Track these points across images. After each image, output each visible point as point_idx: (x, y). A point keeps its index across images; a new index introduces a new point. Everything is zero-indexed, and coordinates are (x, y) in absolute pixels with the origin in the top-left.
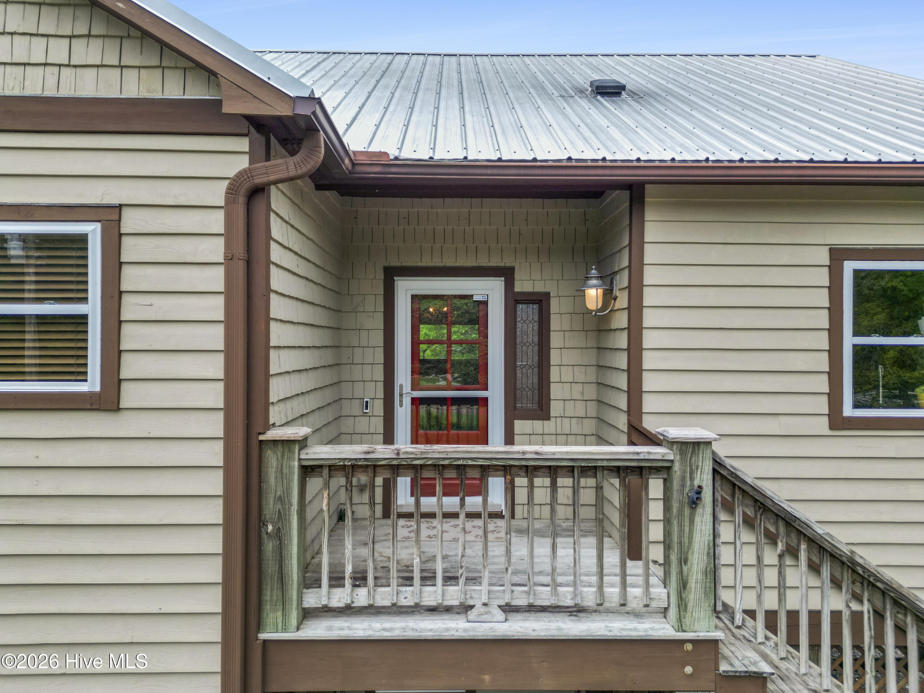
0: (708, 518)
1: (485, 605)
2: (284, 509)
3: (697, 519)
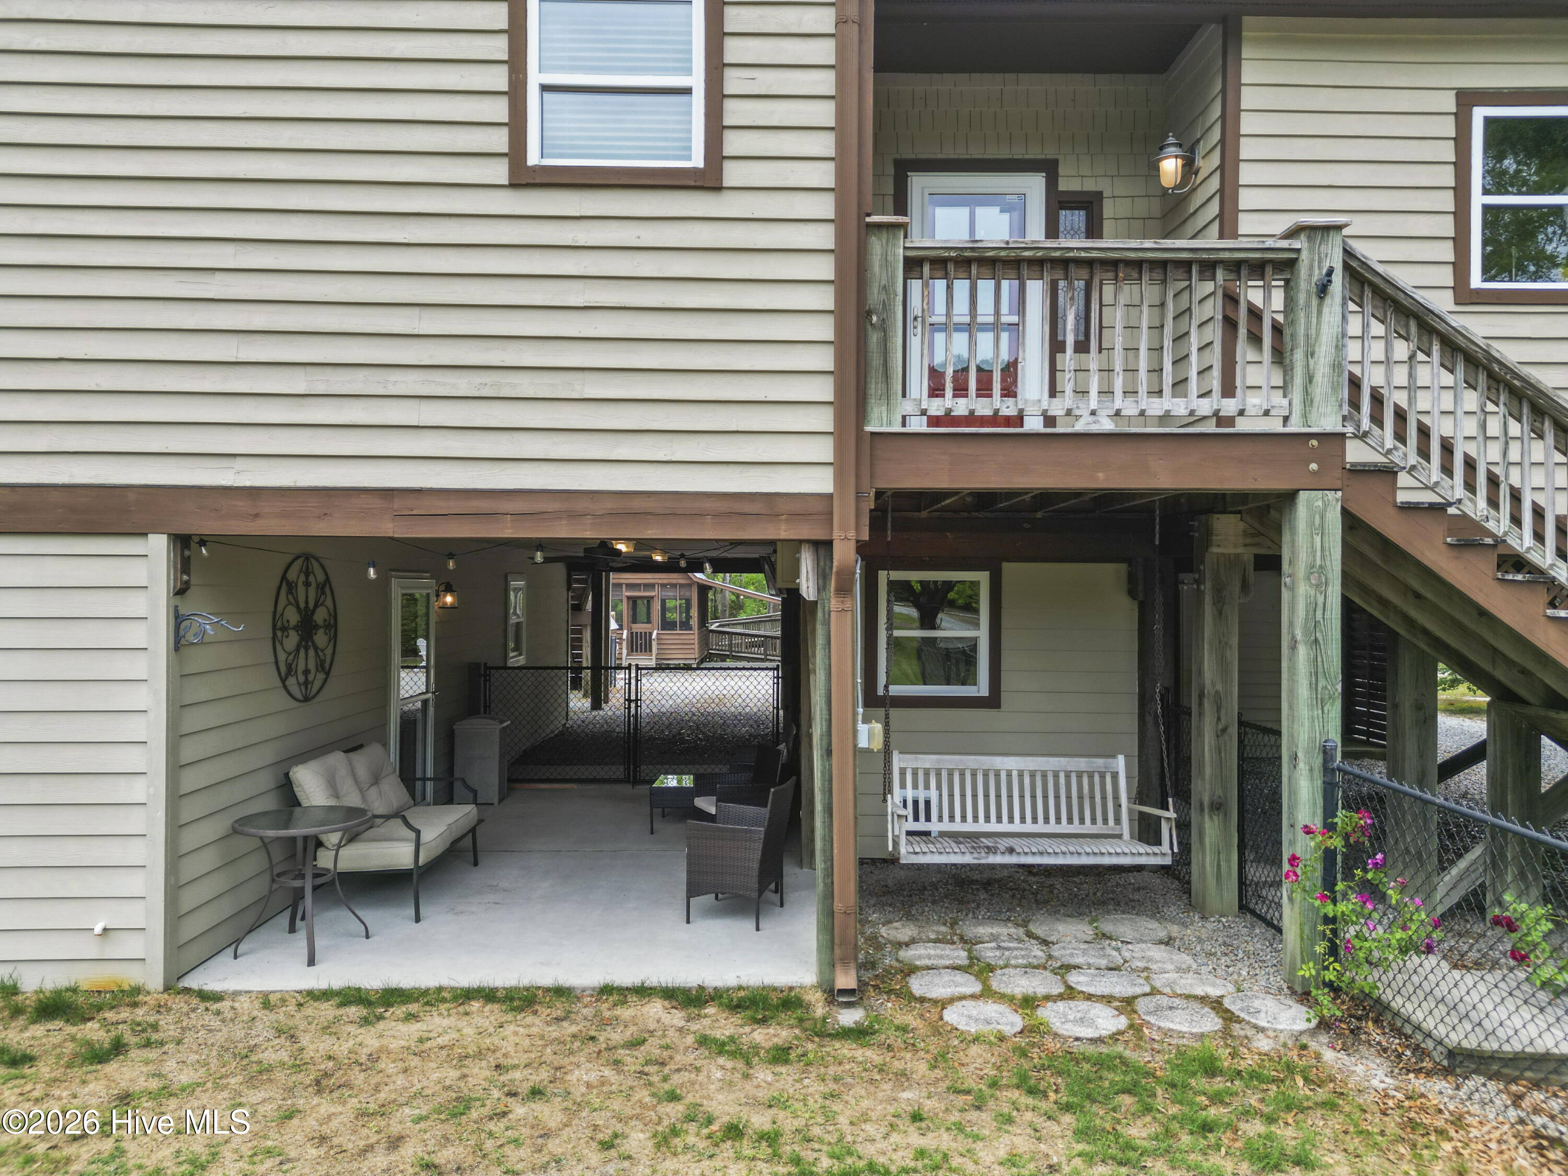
0: (1338, 309)
1: (1093, 413)
2: (889, 299)
3: (1326, 310)
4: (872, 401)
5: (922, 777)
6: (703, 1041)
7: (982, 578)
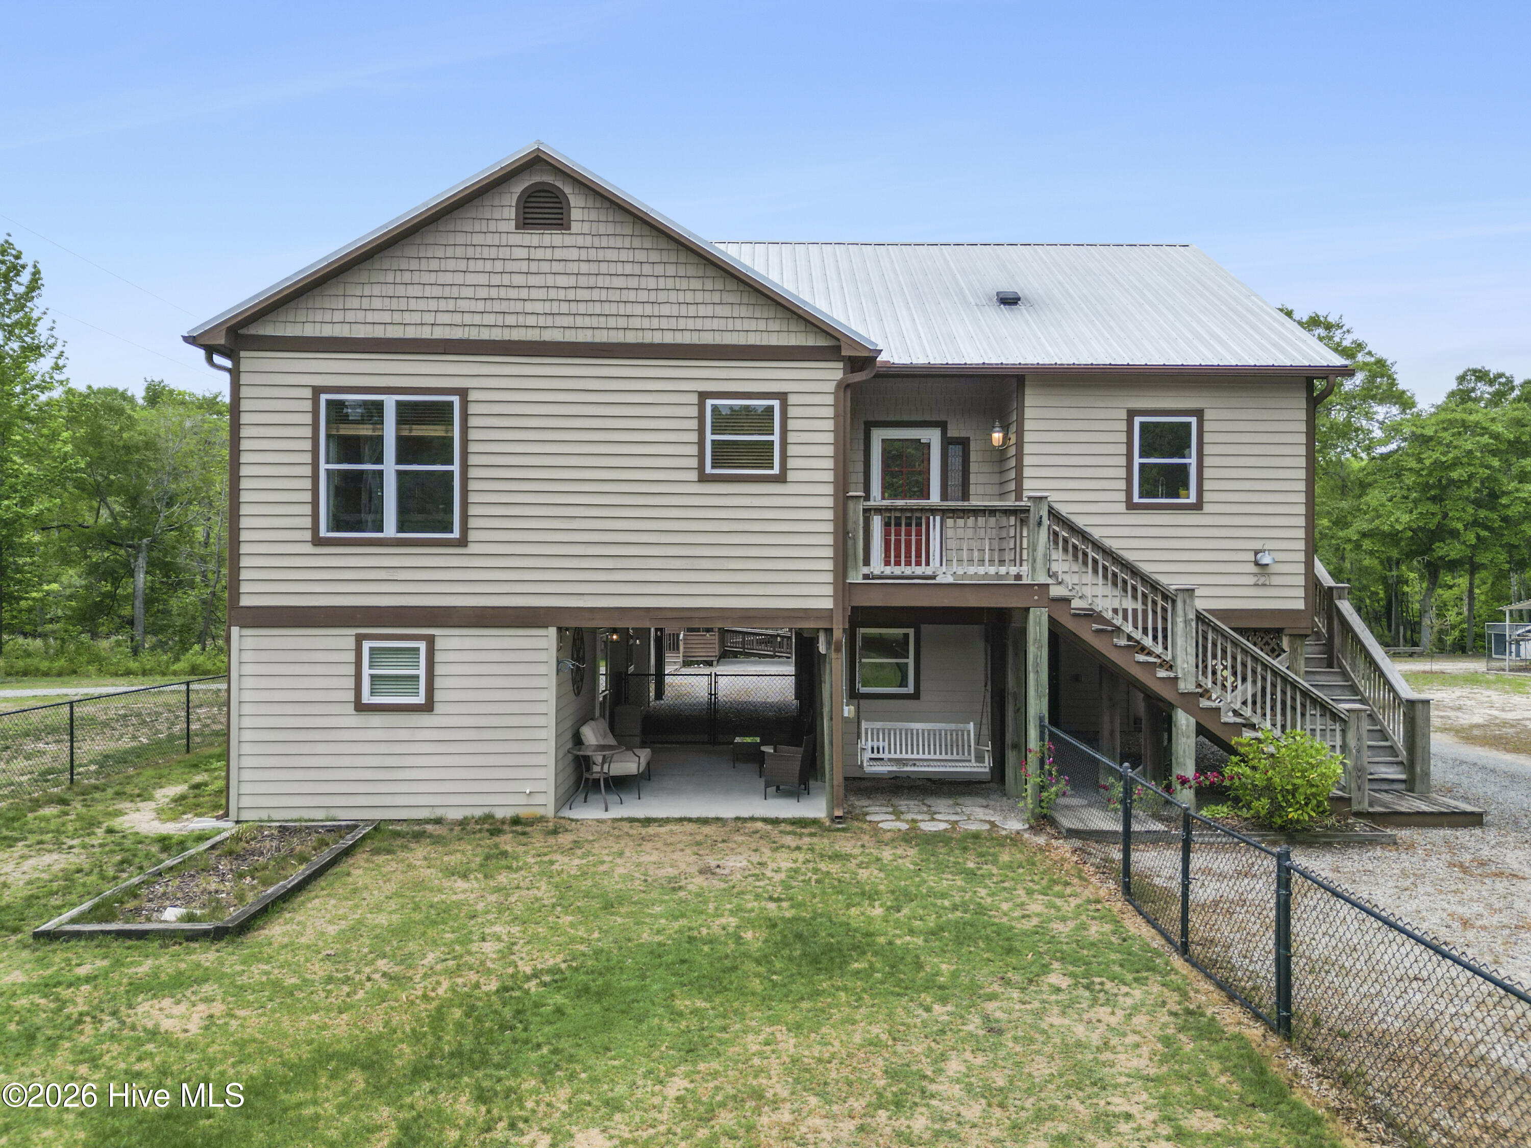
0: (1046, 531)
1: (945, 574)
2: (857, 527)
3: (1041, 532)
4: (849, 569)
5: (876, 733)
6: (781, 832)
7: (911, 632)
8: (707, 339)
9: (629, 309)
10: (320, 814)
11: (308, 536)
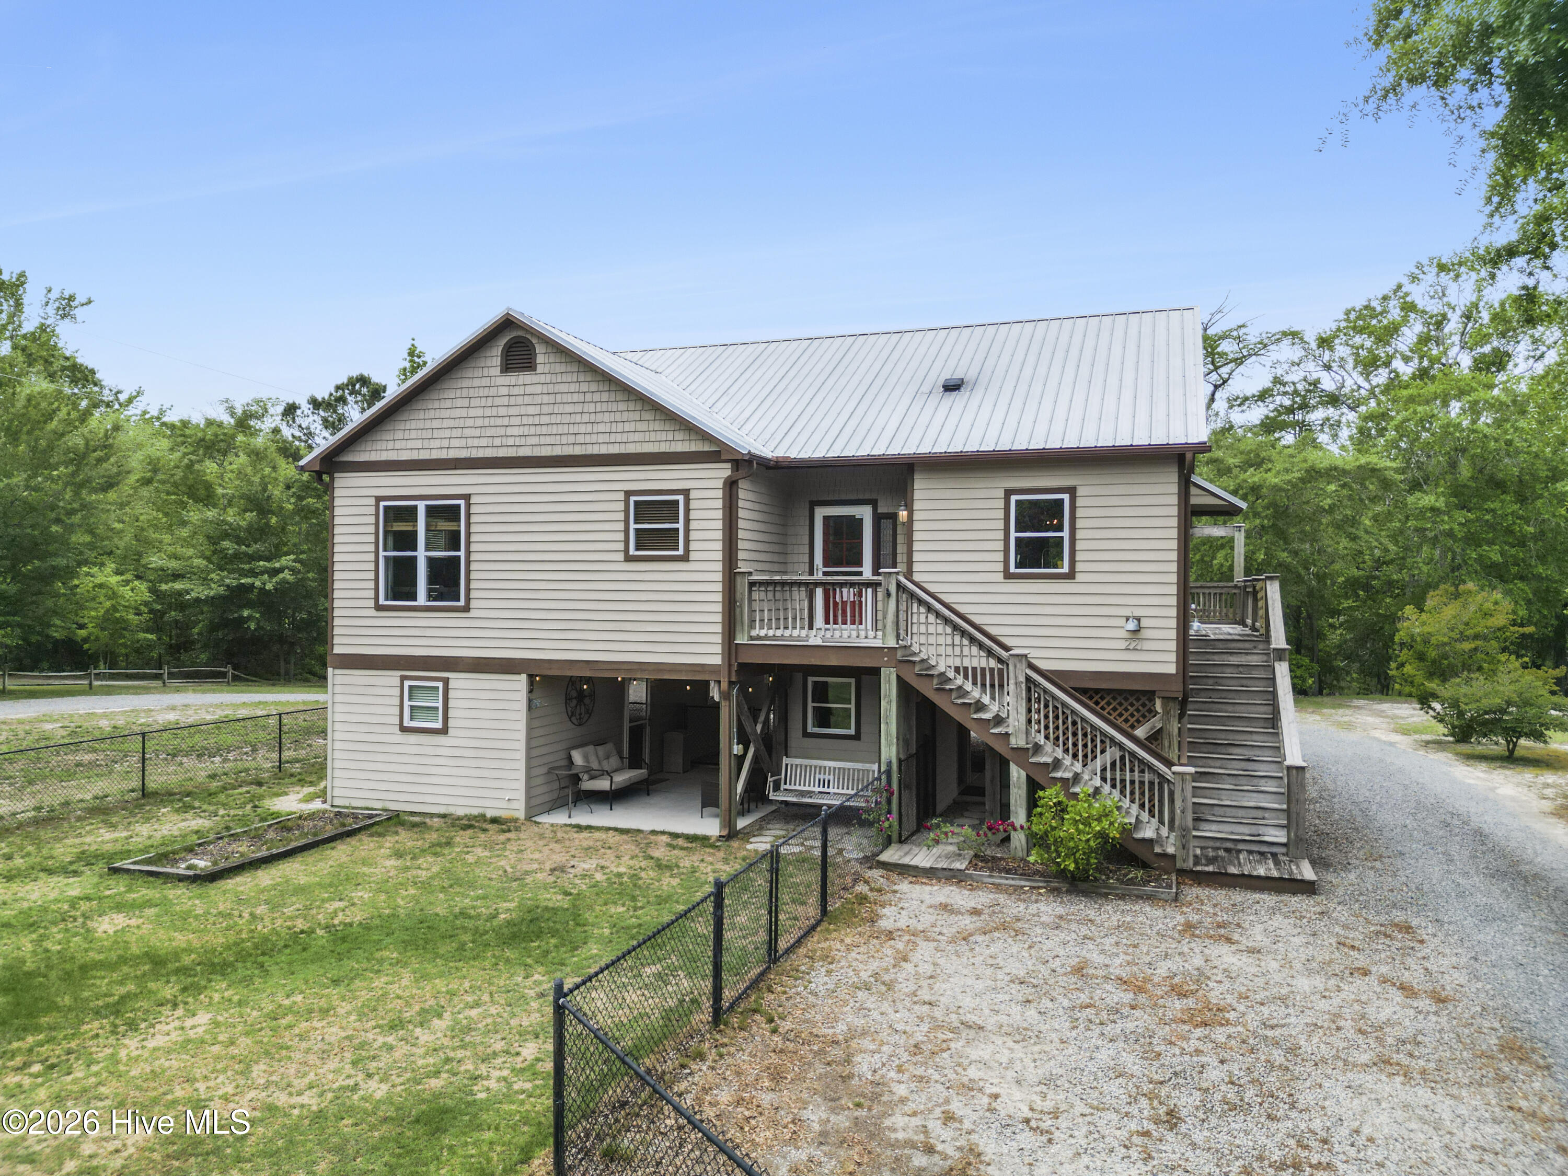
0: (894, 602)
2: (743, 597)
3: (890, 602)
4: (737, 632)
8: (631, 449)
9: (576, 429)
10: (378, 805)
11: (372, 603)
